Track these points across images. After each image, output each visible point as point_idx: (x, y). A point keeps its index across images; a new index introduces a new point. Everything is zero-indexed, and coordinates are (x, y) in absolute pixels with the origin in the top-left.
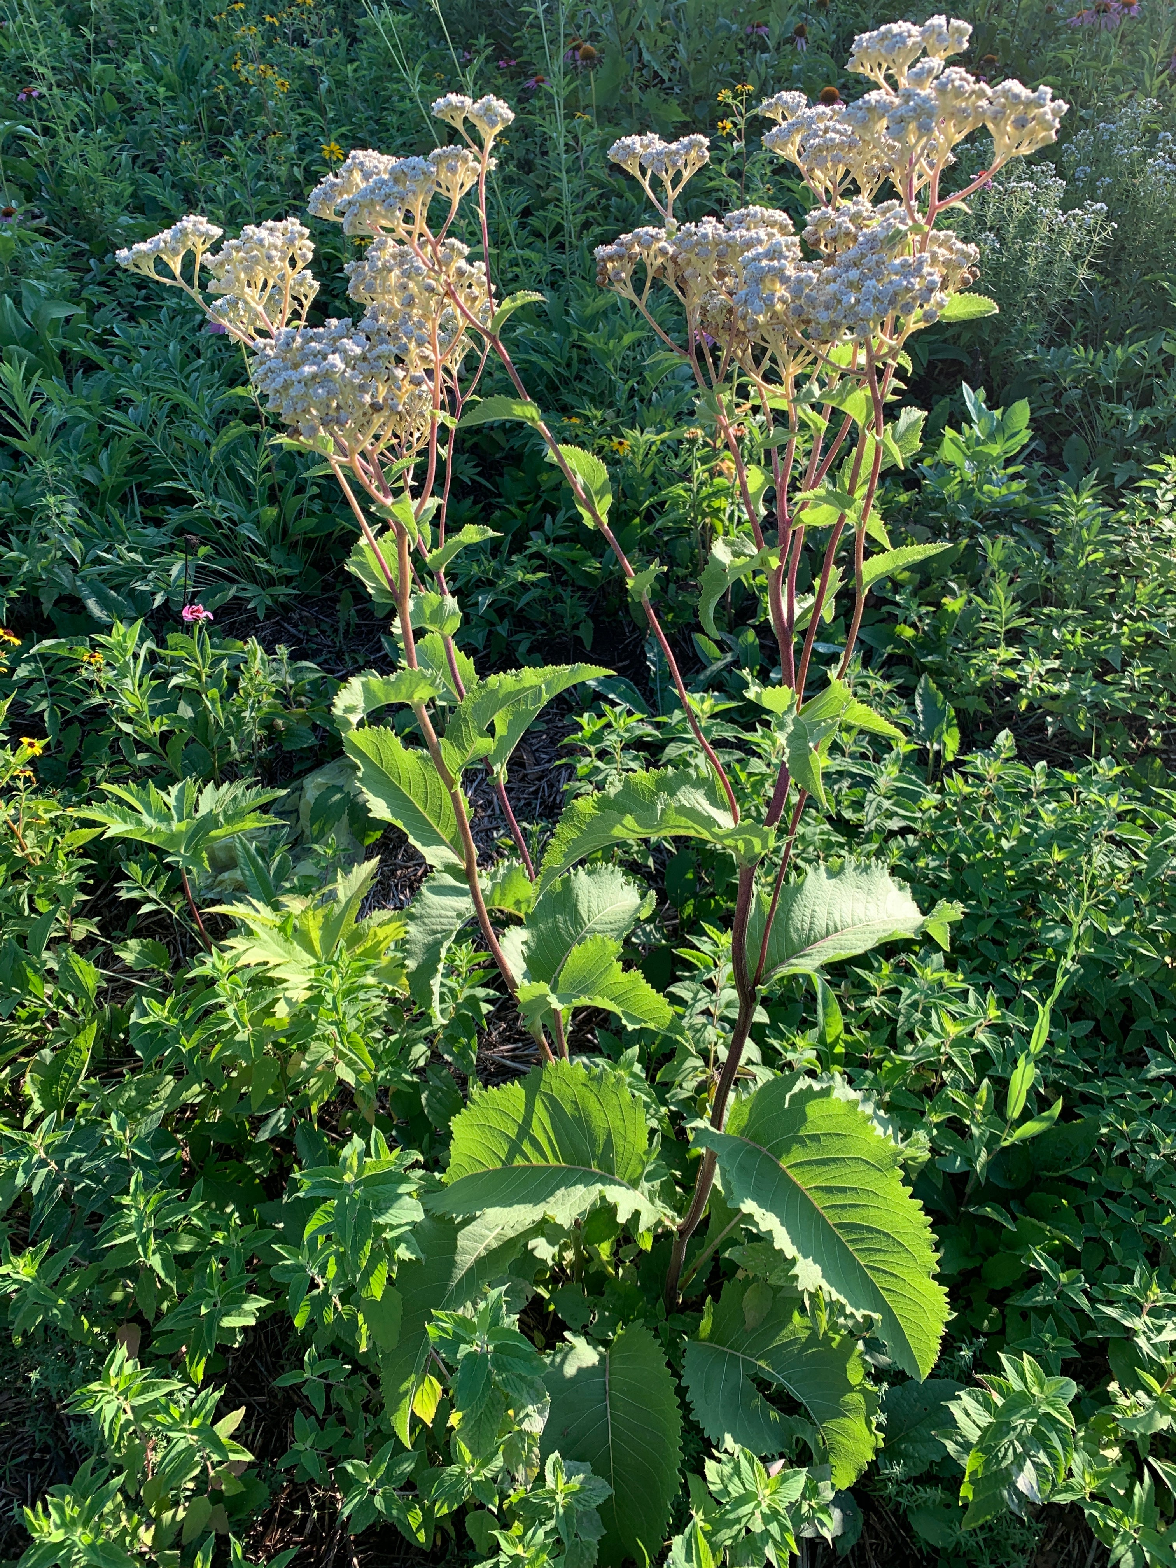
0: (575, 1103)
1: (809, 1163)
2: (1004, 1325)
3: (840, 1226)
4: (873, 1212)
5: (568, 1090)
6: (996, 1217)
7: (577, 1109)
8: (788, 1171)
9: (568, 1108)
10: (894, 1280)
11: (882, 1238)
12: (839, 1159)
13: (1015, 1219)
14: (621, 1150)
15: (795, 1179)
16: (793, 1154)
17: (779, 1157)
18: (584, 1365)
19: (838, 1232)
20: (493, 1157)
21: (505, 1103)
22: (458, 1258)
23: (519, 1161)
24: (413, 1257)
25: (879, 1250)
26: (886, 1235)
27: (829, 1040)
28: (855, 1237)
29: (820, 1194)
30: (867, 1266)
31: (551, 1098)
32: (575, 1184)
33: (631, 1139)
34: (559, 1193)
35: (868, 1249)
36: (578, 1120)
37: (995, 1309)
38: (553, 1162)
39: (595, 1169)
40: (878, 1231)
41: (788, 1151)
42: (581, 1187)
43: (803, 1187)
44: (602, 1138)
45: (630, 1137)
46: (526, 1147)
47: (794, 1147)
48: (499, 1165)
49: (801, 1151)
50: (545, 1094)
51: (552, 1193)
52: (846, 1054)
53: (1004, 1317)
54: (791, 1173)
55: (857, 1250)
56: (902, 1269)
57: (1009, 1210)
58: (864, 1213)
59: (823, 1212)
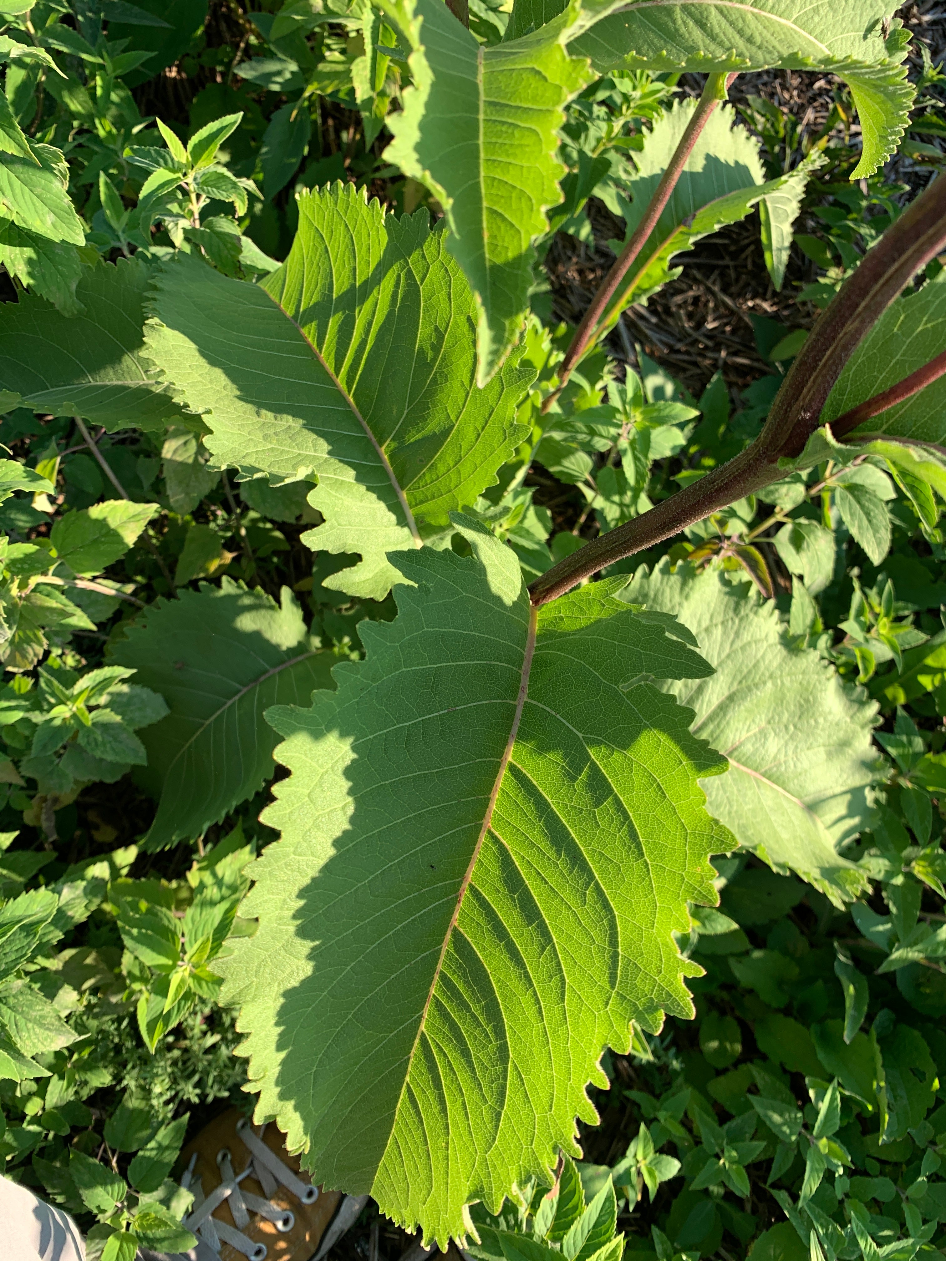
0: (440, 336)
1: (542, 806)
2: (724, 1071)
3: (460, 941)
4: (526, 1000)
5: (444, 305)
6: (849, 1003)
7: (436, 348)
8: (504, 772)
9: (423, 332)
10: (436, 1109)
11: (493, 1047)
12: (584, 868)
13: (864, 1030)
14: (441, 468)
15: (497, 796)
16: (540, 761)
17: (523, 736)
18: (268, 635)
19: (447, 946)
20: (295, 295)
21: (364, 232)
22: (128, 360)
23: (309, 332)
24: (26, 281)
25: (465, 1053)
26: (503, 1052)
27: (930, 661)
28: (460, 986)
29: (495, 870)
30: (424, 1040)
31: (412, 292)
32: (320, 434)
33: (464, 473)
34: (288, 421)
35: (453, 1027)
36: (424, 365)
37: (738, 1048)
38: (341, 381)
39: (384, 451)
40: (500, 1032)
41: (542, 749)
42: (324, 446)
43: (490, 822)
44: (432, 426)
45: (466, 468)
46: (333, 324)
47: (554, 756)
48: (290, 312)
49: (555, 774)
50: (410, 273)
51: (278, 410)
52: (929, 694)
53: (736, 1065)
54: (503, 778)
55: (439, 1005)
56: (460, 1118)
57: (870, 1018)
58: (516, 985)
59: (466, 893)
